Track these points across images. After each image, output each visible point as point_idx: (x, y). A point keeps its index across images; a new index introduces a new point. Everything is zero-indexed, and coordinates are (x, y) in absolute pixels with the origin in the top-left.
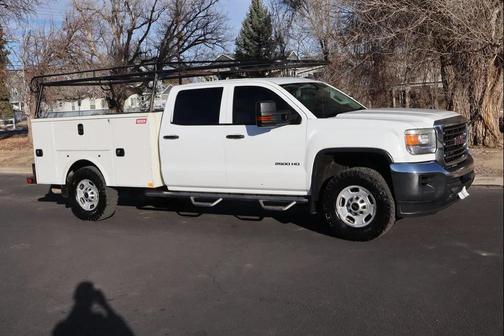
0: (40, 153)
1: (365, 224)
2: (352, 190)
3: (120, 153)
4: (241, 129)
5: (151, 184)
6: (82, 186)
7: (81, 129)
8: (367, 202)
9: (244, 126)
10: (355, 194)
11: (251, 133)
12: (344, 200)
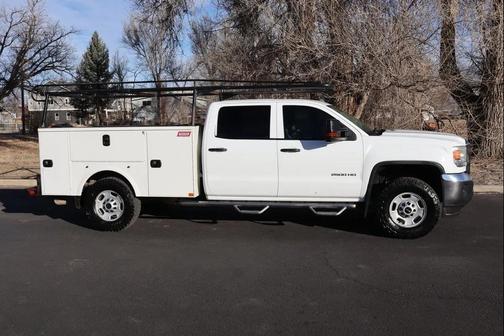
0: (48, 164)
1: (415, 225)
2: (404, 197)
3: (156, 164)
4: (296, 144)
5: (190, 195)
6: (103, 197)
7: (106, 141)
8: (417, 207)
9: (299, 141)
10: (406, 200)
11: (306, 147)
12: (395, 205)
